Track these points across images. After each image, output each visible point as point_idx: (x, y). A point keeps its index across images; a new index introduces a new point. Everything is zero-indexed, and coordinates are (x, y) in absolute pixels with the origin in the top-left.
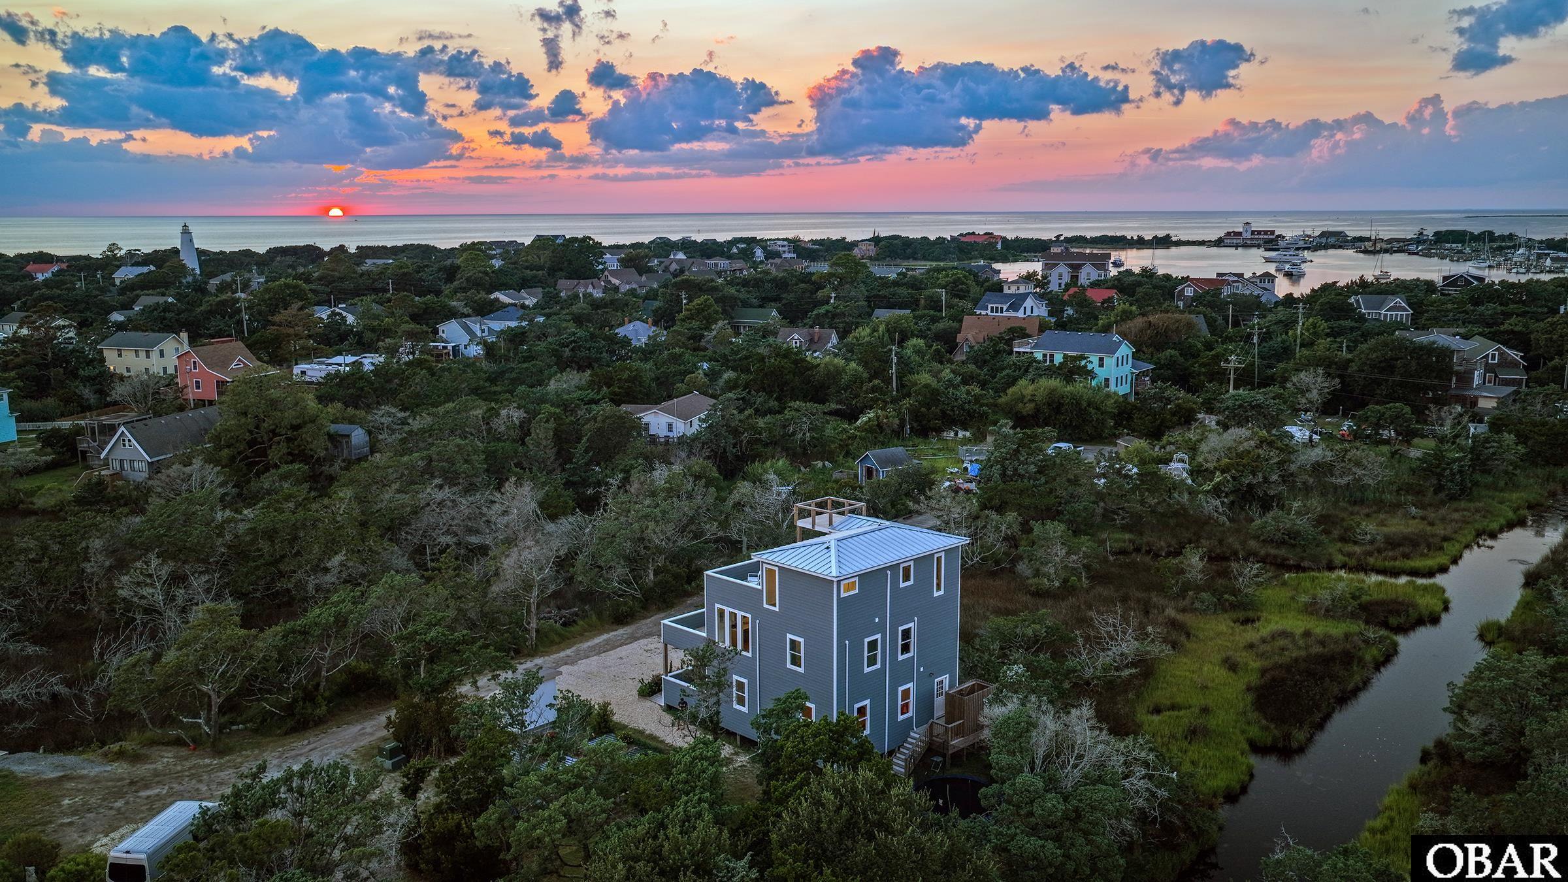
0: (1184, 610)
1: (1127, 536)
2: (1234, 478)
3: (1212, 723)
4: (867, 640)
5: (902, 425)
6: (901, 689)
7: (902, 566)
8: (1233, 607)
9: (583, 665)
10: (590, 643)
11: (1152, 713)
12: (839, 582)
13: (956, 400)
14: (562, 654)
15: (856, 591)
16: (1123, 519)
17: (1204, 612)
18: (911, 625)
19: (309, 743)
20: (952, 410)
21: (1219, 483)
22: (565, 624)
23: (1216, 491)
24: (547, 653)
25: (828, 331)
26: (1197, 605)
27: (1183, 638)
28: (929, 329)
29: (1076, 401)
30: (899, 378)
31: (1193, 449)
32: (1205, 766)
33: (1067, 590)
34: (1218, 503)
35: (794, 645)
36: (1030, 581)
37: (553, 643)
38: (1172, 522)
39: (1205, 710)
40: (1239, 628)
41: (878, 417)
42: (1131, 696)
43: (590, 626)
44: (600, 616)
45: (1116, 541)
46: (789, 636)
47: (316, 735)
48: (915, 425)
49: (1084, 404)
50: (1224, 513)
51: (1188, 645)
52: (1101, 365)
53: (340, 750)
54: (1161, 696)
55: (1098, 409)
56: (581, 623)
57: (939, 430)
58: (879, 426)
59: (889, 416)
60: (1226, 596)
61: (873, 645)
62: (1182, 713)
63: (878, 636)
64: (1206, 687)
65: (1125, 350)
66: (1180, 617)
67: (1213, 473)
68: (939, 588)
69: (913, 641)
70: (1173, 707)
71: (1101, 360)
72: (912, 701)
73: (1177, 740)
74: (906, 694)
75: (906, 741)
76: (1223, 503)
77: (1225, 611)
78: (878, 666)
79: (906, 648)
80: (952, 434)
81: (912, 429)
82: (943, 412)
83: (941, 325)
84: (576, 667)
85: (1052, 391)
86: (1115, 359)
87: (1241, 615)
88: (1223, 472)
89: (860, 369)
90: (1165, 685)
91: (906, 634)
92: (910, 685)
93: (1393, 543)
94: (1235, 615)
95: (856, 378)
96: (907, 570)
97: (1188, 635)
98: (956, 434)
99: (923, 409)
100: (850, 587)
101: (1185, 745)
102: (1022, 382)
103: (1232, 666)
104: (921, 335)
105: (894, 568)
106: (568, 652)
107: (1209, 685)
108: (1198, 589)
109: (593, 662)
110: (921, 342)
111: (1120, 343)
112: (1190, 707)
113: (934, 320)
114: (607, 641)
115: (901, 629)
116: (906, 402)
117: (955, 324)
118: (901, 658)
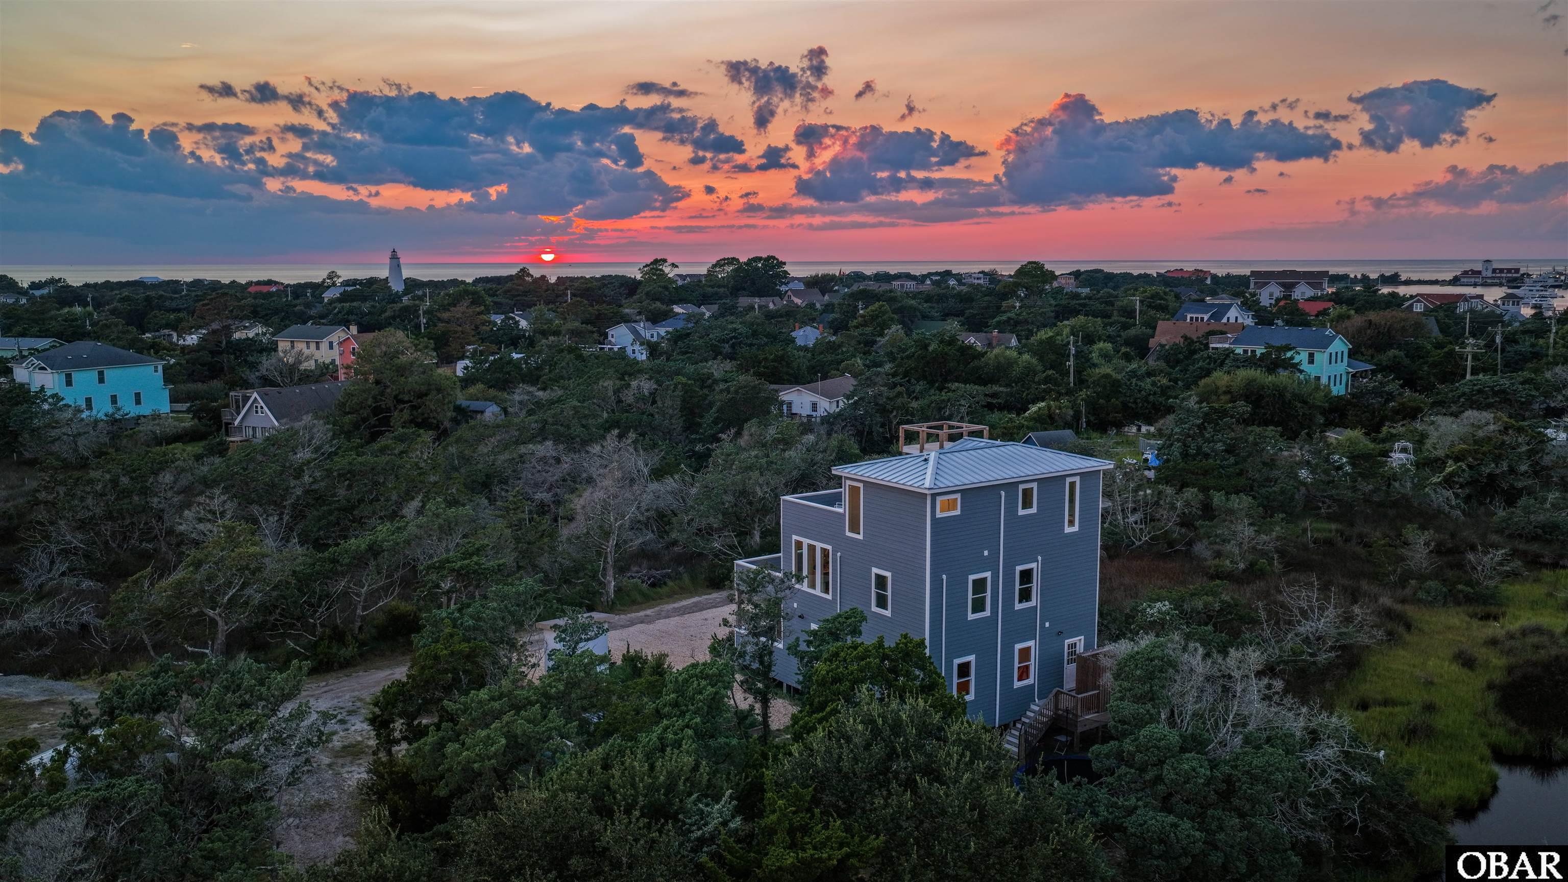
0: (1403, 601)
1: (1333, 526)
2: (1470, 467)
3: (1439, 722)
4: (972, 577)
5: (1077, 416)
6: (1018, 646)
7: (1021, 487)
8: (1469, 600)
9: (660, 624)
10: (676, 605)
11: (1357, 709)
12: (934, 496)
13: (1140, 391)
14: (642, 613)
15: (958, 512)
16: (1329, 507)
17: (1430, 604)
18: (1033, 565)
19: (327, 685)
20: (1135, 402)
21: (1451, 475)
22: (653, 585)
23: (1448, 482)
24: (624, 612)
25: (1008, 335)
26: (1421, 595)
27: (1401, 629)
28: (1120, 336)
29: (1279, 392)
30: (1078, 372)
31: (1420, 440)
32: (1428, 772)
33: (1253, 573)
34: (1449, 494)
35: (881, 582)
36: (1209, 563)
37: (634, 602)
38: (1392, 512)
39: (1430, 708)
40: (1475, 623)
41: (1049, 407)
42: (1328, 686)
43: (681, 588)
44: (693, 579)
45: (1318, 530)
46: (875, 570)
47: (338, 678)
48: (1092, 418)
49: (1288, 396)
50: (1458, 506)
51: (1407, 637)
52: (1311, 361)
53: (357, 693)
54: (1369, 688)
55: (1305, 402)
56: (670, 583)
57: (1119, 425)
58: (1051, 417)
59: (1063, 407)
60: (1460, 587)
61: (980, 585)
62: (1398, 709)
63: (988, 574)
64: (1432, 683)
65: (1340, 346)
66: (1398, 607)
67: (1444, 463)
68: (1071, 523)
69: (1035, 586)
70: (1386, 703)
71: (1311, 356)
72: (1033, 664)
73: (1389, 740)
74: (1025, 653)
75: (1024, 715)
76: (1457, 496)
77: (1458, 604)
78: (987, 613)
79: (1025, 595)
80: (1134, 429)
81: (1088, 423)
82: (1125, 405)
83: (1132, 332)
84: (651, 626)
85: (1250, 382)
86: (1326, 355)
87: (1480, 609)
88: (1457, 459)
89: (1034, 361)
90: (1375, 678)
91: (1026, 576)
92: (1031, 643)
94: (1471, 609)
95: (1029, 371)
96: (1027, 494)
97: (1408, 627)
98: (1139, 430)
99: (1101, 401)
100: (951, 505)
101: (1401, 745)
102: (1217, 374)
103: (1467, 662)
104: (1109, 339)
105: (1011, 487)
106: (649, 612)
107: (1436, 680)
108: (1422, 578)
109: (674, 621)
110: (1109, 346)
111: (1334, 338)
112: (1409, 703)
113: (1125, 327)
114: (696, 604)
115: (1019, 568)
116: (1083, 394)
117: (1149, 331)
118: (1018, 606)
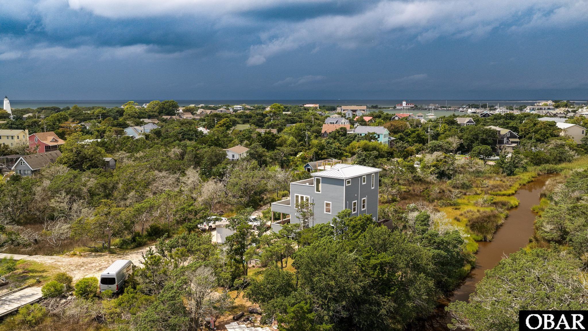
2: (437, 168)
4: (353, 202)
5: (313, 157)
12: (346, 180)
15: (350, 184)
17: (442, 206)
18: (365, 198)
21: (433, 170)
23: (432, 173)
25: (274, 130)
26: (439, 204)
29: (375, 147)
35: (328, 205)
40: (455, 210)
41: (304, 154)
46: (326, 202)
48: (317, 157)
50: (436, 180)
59: (308, 154)
60: (448, 201)
61: (355, 204)
63: (356, 201)
65: (386, 132)
67: (430, 167)
69: (366, 204)
77: (449, 206)
78: (356, 212)
79: (364, 207)
82: (327, 152)
86: (383, 135)
87: (454, 207)
88: (433, 167)
89: (294, 139)
91: (364, 201)
93: (494, 187)
94: (452, 207)
95: (293, 142)
96: (364, 178)
99: (320, 151)
103: (458, 220)
105: (361, 177)
115: (362, 199)
116: (314, 149)
117: (319, 127)
118: (362, 209)
